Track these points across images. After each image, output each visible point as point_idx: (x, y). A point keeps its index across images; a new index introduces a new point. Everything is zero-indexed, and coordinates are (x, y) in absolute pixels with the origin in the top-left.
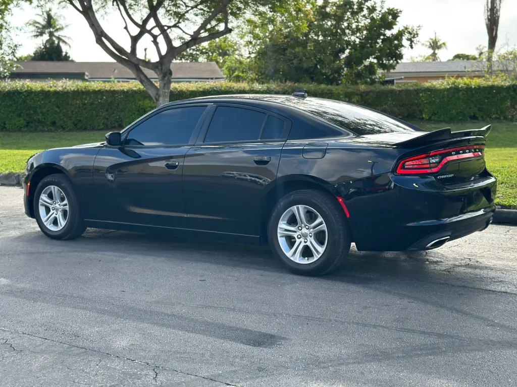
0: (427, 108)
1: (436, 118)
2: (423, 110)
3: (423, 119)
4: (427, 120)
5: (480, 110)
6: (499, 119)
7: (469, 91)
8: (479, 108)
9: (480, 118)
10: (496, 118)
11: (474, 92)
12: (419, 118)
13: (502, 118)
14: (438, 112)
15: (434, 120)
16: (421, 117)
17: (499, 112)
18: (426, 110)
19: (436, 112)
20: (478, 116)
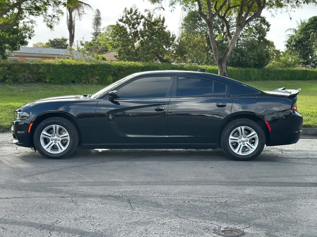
0: (48, 76)
1: (54, 82)
2: (47, 77)
3: (46, 82)
4: (48, 82)
5: (76, 77)
6: (86, 83)
7: (70, 66)
8: (76, 76)
9: (76, 82)
10: (85, 82)
11: (73, 67)
12: (44, 82)
13: (87, 82)
14: (54, 78)
15: (52, 83)
16: (45, 81)
17: (86, 79)
18: (48, 77)
19: (53, 78)
20: (75, 81)
